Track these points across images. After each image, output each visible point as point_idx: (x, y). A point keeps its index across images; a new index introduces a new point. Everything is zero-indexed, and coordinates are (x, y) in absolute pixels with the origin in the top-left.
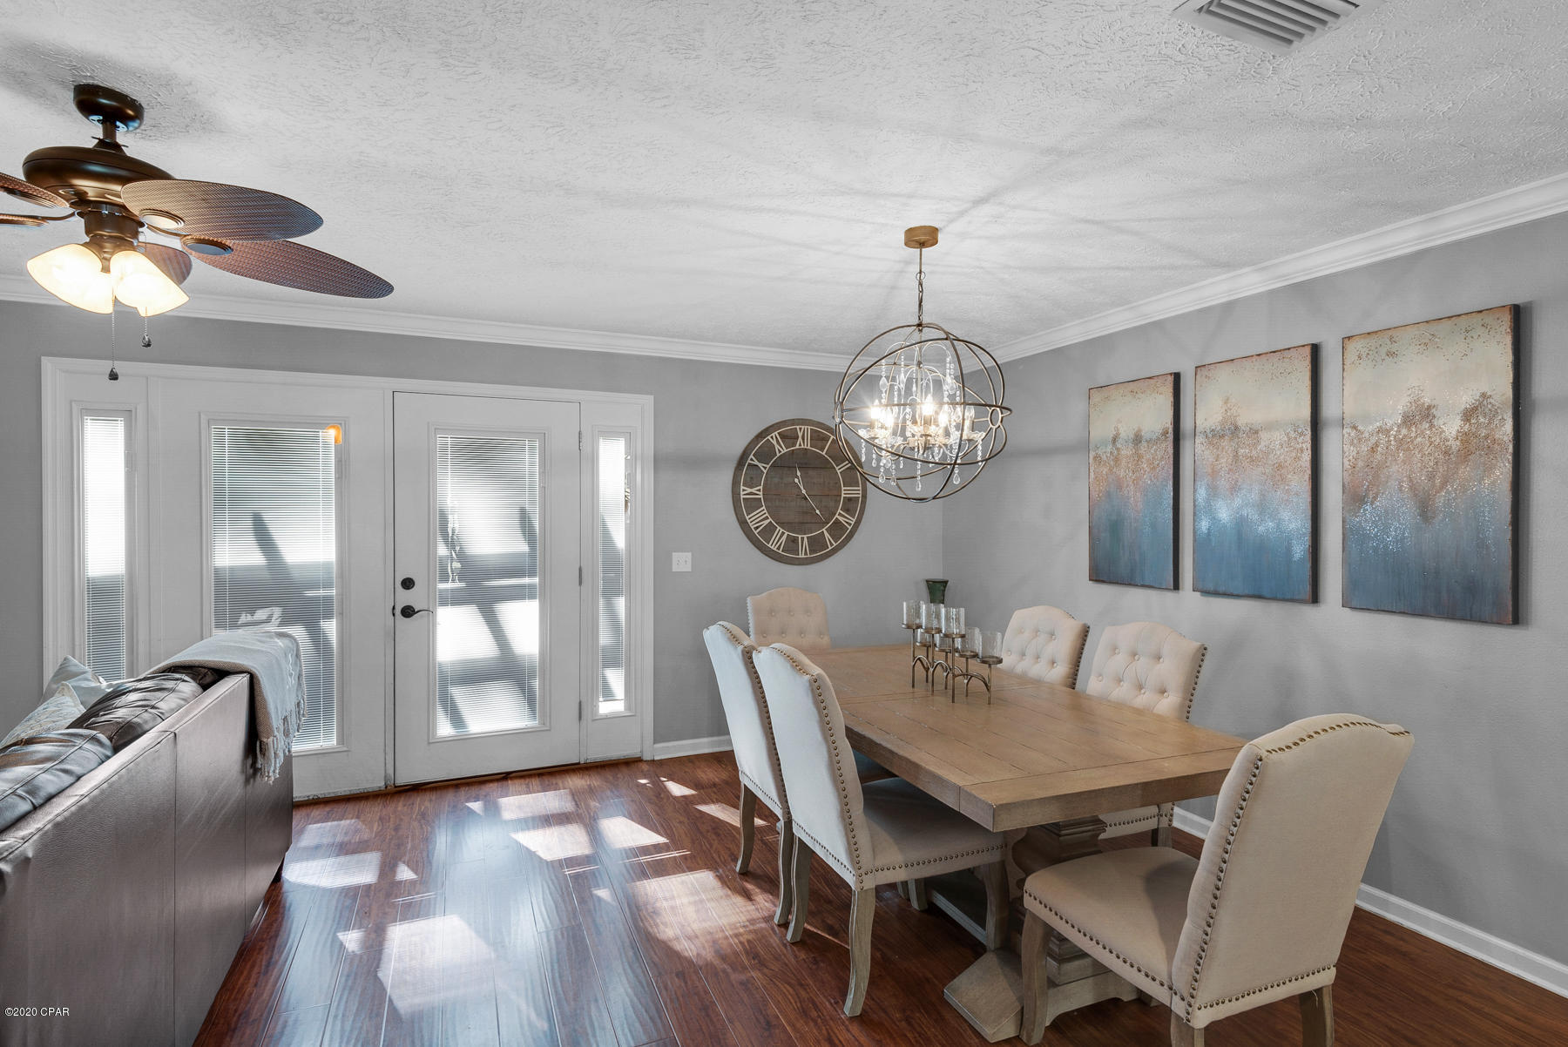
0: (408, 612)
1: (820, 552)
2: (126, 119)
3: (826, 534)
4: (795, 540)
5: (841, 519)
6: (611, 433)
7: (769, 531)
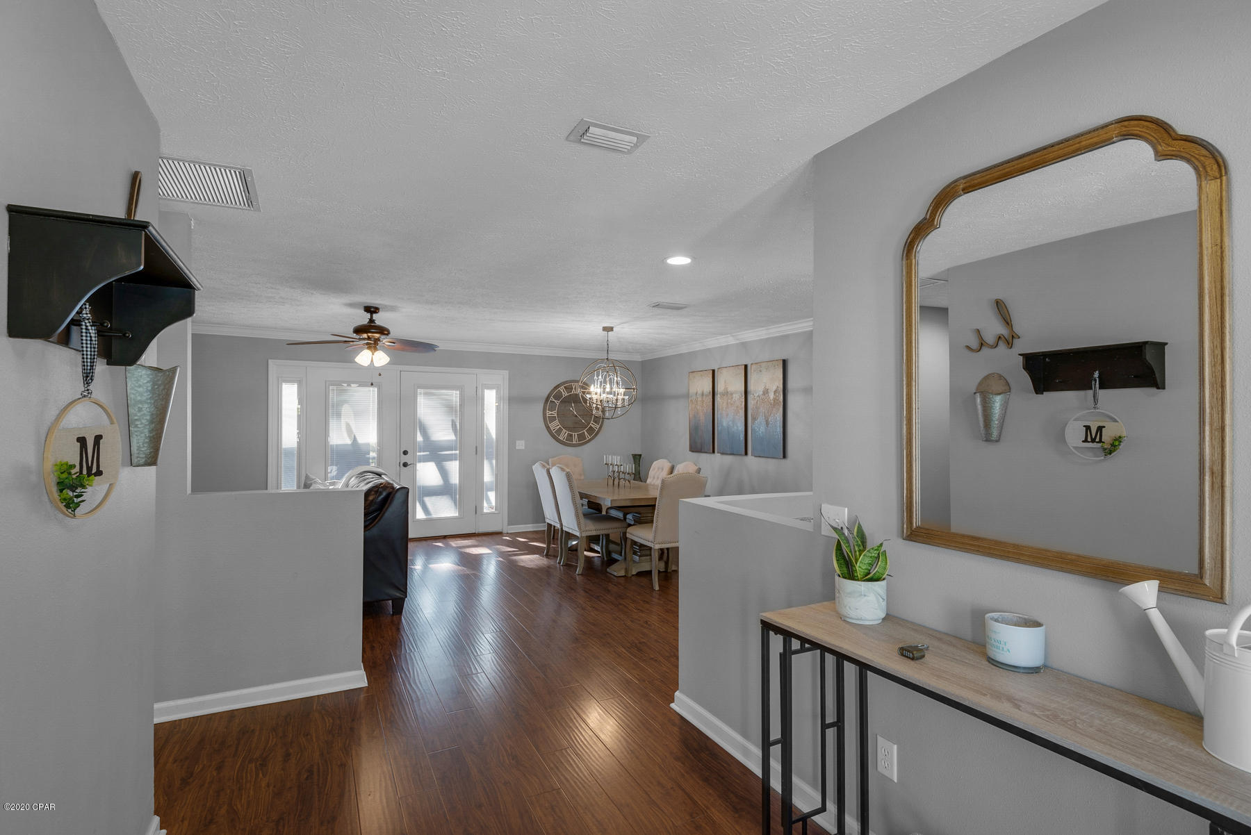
0: (405, 465)
1: (583, 441)
2: (375, 312)
3: (586, 433)
4: (571, 435)
5: (593, 426)
6: (490, 388)
7: (559, 431)
